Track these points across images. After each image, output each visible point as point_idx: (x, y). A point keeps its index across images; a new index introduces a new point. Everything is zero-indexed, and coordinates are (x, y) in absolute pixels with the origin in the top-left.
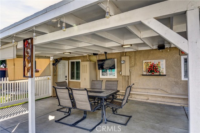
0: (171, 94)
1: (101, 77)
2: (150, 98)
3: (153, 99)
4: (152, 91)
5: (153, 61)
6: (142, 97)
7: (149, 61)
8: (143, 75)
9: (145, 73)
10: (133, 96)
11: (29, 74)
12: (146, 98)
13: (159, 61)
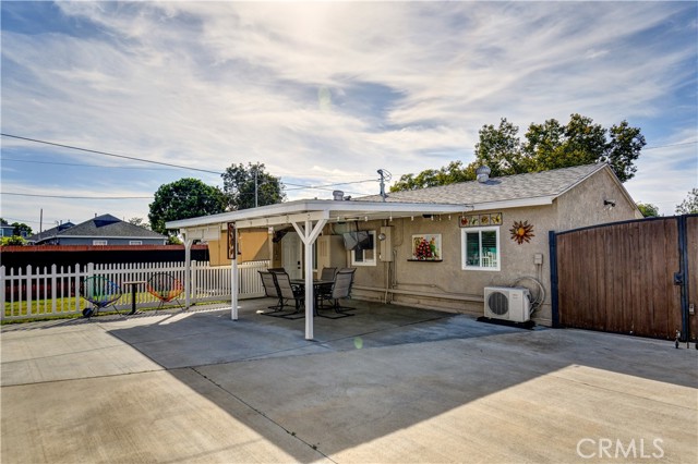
0: (449, 293)
1: (354, 263)
2: (422, 301)
3: (426, 302)
4: (424, 289)
5: (425, 237)
6: (411, 300)
7: (420, 236)
8: (412, 261)
9: (414, 258)
10: (399, 298)
11: (232, 256)
12: (416, 301)
13: (434, 235)
